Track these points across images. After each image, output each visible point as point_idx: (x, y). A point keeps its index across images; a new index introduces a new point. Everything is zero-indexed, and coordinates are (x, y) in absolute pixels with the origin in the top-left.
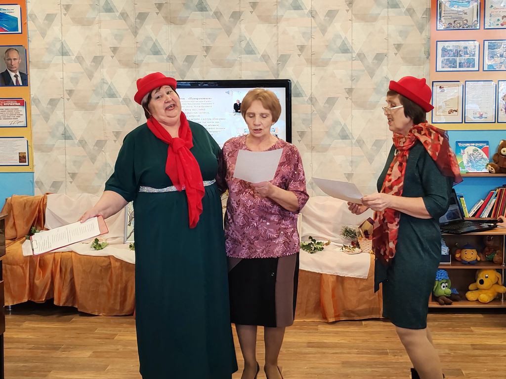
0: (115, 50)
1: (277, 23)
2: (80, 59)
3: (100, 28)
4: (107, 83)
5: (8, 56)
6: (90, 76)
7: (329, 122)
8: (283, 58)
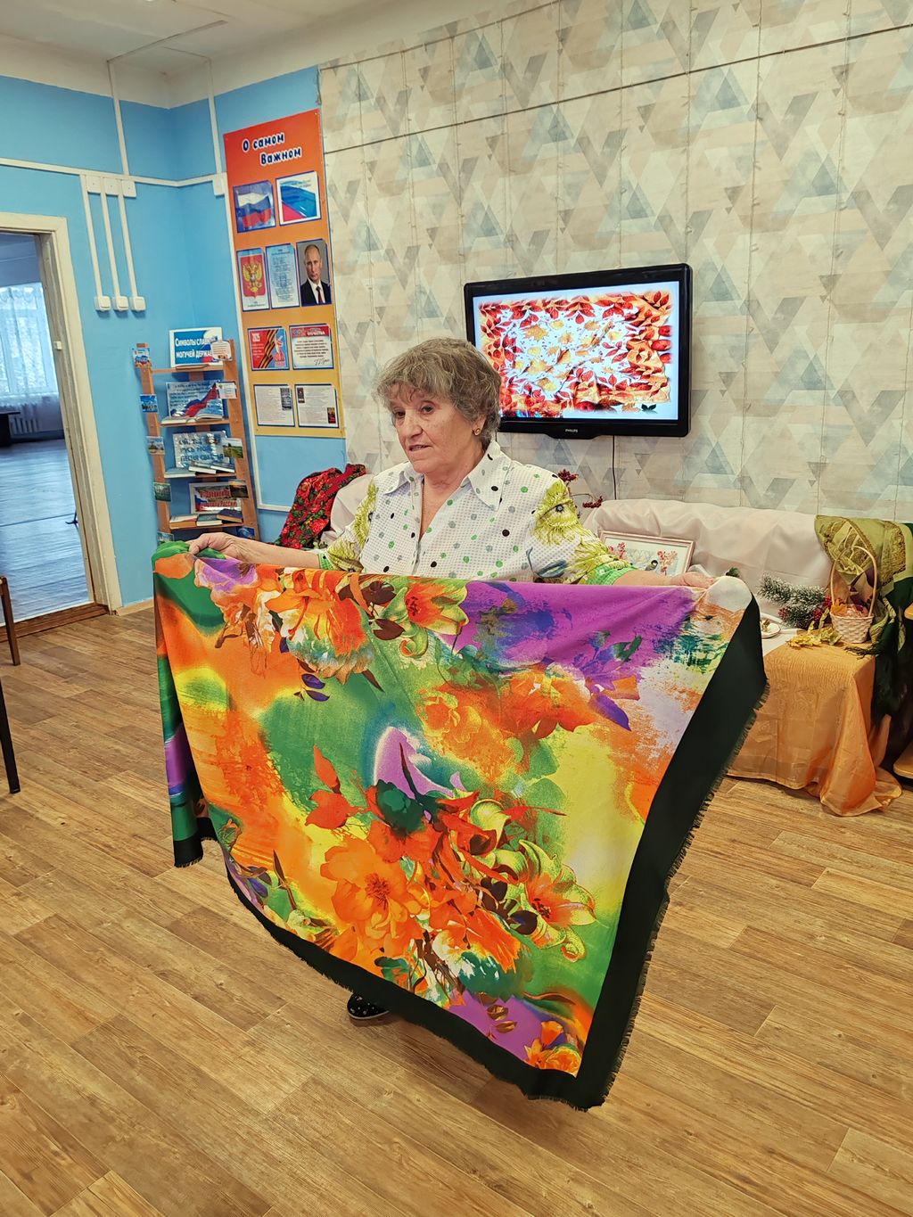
1: (688, 144)
2: (390, 254)
3: (413, 196)
5: (308, 257)
6: (404, 282)
7: (782, 352)
8: (698, 221)
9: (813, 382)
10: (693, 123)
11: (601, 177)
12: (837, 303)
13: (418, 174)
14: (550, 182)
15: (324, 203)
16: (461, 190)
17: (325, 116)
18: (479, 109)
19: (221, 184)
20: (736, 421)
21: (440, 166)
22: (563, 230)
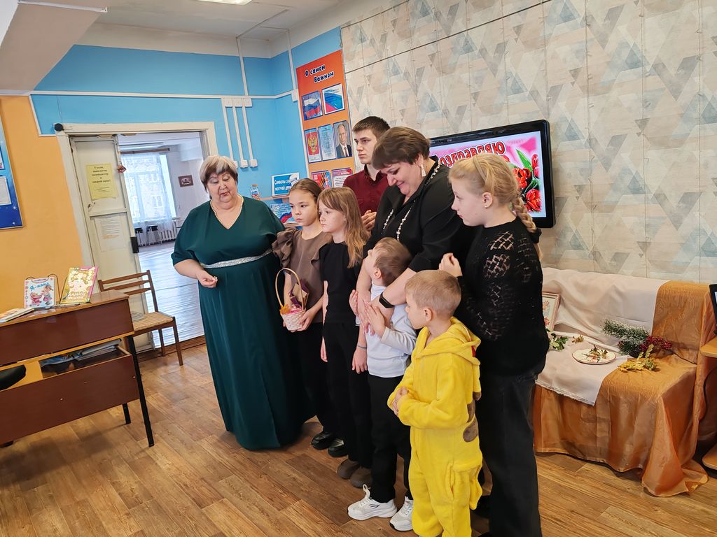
0: (403, 112)
1: (545, 46)
3: (391, 92)
5: (339, 131)
7: (614, 171)
8: (554, 92)
9: (636, 189)
10: (547, 33)
11: (494, 71)
12: (649, 137)
13: (394, 79)
14: (465, 77)
15: (346, 100)
16: (417, 87)
17: (345, 53)
18: (424, 39)
19: (295, 95)
20: (587, 216)
21: (405, 74)
22: (474, 104)
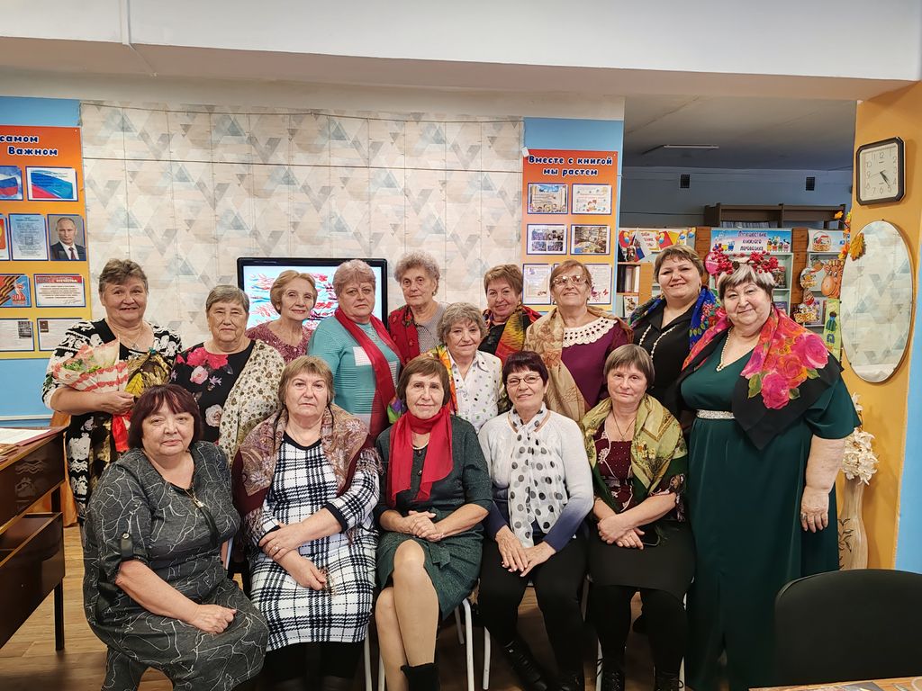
0: (190, 223)
1: (370, 200)
2: (149, 232)
3: (173, 198)
4: (181, 259)
5: (61, 226)
6: (162, 251)
8: (376, 237)
10: (372, 191)
11: (318, 208)
14: (284, 205)
15: (81, 191)
16: (216, 200)
17: (85, 134)
18: (231, 157)
21: (198, 184)
22: (293, 232)
